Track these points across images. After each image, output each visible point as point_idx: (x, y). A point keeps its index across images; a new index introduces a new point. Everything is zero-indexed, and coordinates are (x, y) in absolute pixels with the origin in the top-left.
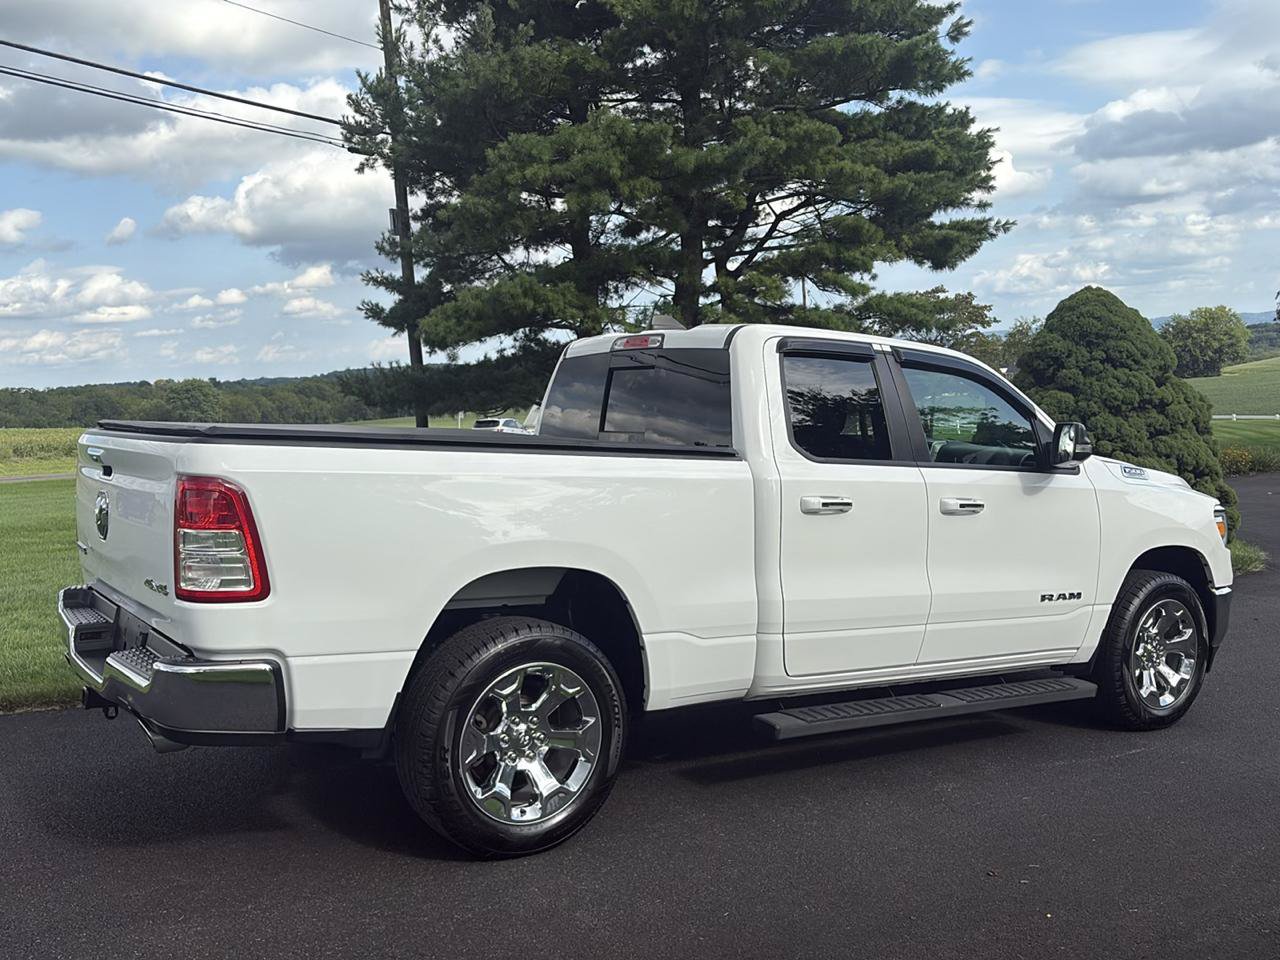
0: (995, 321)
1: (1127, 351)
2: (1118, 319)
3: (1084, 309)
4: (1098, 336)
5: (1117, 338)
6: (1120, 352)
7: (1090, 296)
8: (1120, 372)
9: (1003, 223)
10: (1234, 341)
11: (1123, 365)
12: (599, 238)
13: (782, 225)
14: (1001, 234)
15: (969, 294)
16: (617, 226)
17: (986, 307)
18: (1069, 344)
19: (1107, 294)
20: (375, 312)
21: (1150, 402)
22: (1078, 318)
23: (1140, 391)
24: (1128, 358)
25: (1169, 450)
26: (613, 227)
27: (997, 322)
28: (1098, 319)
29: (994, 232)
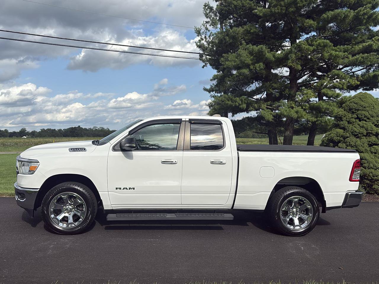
1: (364, 115)
4: (356, 110)
5: (362, 110)
6: (362, 115)
8: (361, 123)
11: (363, 120)
18: (345, 112)
21: (372, 133)
23: (367, 130)
24: (365, 117)
25: (376, 151)
28: (356, 103)
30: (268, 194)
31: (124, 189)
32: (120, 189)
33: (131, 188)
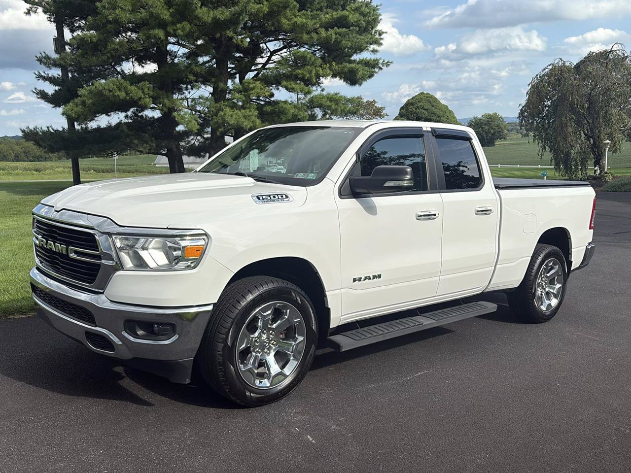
0: (387, 115)
2: (437, 110)
3: (419, 104)
7: (422, 97)
9: (386, 62)
10: (500, 130)
12: (174, 60)
13: (273, 58)
14: (384, 68)
15: (374, 101)
16: (184, 54)
17: (382, 108)
19: (432, 97)
20: (43, 95)
22: (416, 109)
26: (181, 55)
27: (388, 116)
28: (426, 110)
29: (381, 66)
30: (527, 260)
31: (366, 278)
32: (360, 279)
33: (376, 276)
